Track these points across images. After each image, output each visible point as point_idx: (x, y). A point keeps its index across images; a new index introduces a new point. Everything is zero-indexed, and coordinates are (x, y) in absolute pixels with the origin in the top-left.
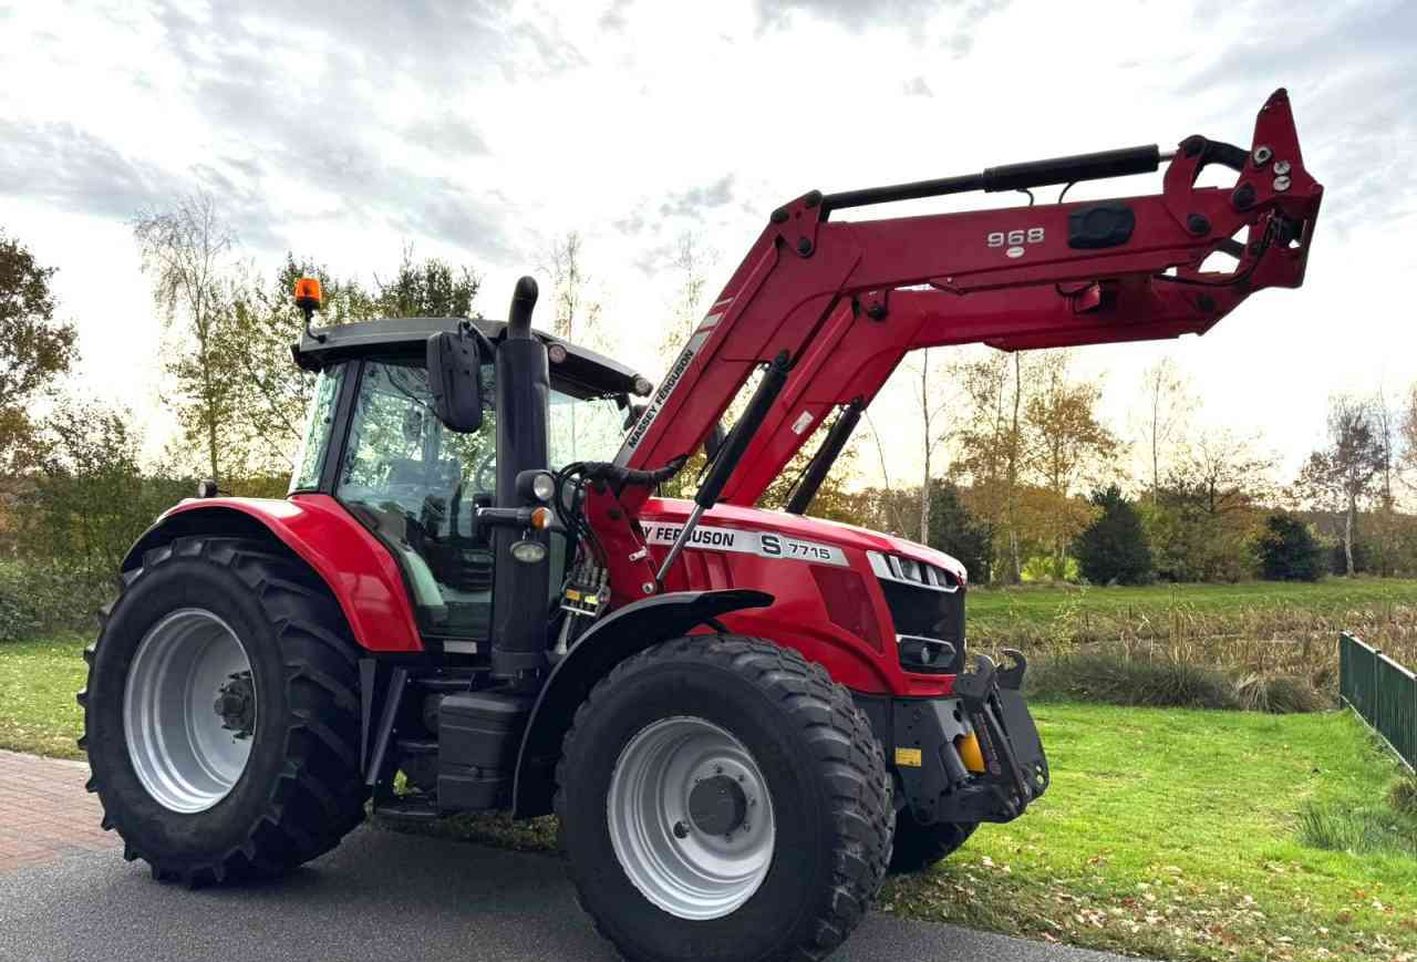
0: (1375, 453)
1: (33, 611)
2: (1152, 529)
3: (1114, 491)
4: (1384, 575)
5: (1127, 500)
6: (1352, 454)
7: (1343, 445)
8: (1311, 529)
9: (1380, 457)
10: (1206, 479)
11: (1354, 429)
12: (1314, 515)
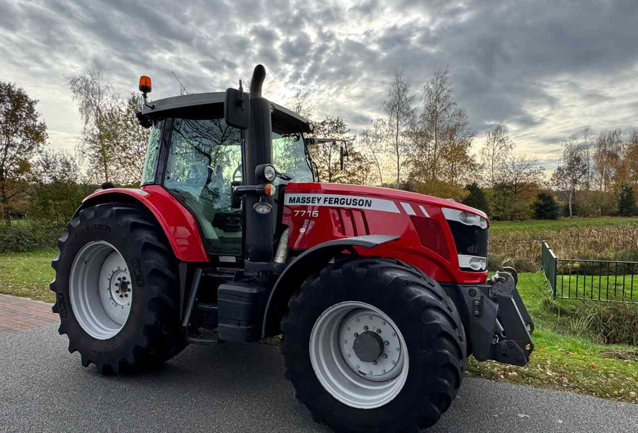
0: (583, 167)
1: (34, 240)
2: (490, 199)
3: (475, 184)
4: (585, 217)
5: (480, 188)
6: (573, 167)
7: (570, 164)
8: (555, 198)
9: (585, 169)
10: (514, 179)
11: (575, 158)
12: (558, 192)
